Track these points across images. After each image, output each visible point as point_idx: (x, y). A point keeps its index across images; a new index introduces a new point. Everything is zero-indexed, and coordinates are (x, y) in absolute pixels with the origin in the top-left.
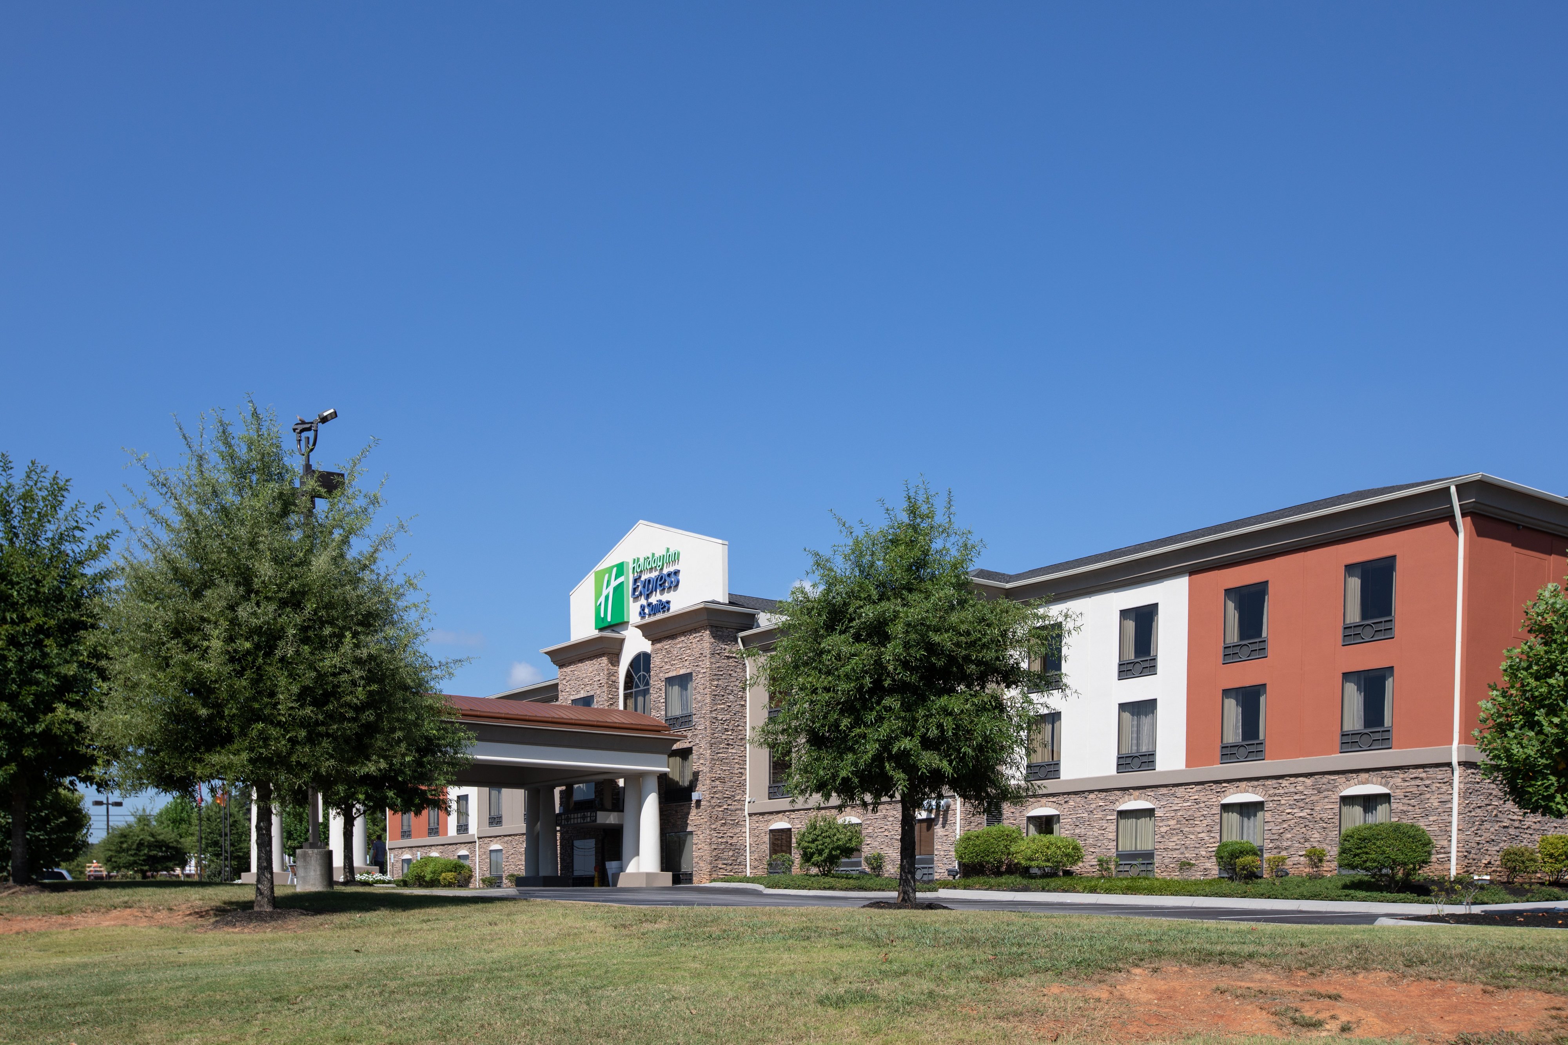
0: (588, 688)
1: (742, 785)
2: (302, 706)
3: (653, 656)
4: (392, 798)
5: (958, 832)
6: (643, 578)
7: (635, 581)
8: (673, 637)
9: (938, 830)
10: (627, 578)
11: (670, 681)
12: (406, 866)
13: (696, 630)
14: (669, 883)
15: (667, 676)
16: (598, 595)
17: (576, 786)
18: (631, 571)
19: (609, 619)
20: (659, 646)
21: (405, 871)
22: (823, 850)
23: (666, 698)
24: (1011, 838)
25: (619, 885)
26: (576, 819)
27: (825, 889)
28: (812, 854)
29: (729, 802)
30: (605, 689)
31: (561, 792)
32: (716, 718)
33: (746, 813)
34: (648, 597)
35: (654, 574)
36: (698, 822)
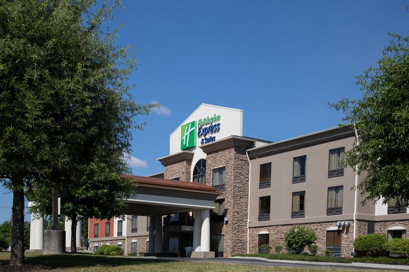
0: (177, 174)
1: (246, 215)
2: (45, 118)
3: (207, 160)
4: (97, 211)
5: (354, 236)
6: (203, 128)
7: (199, 129)
8: (217, 151)
9: (344, 235)
10: (196, 128)
11: (215, 170)
12: (96, 249)
13: (228, 148)
14: (213, 256)
15: (213, 168)
16: (182, 136)
17: (171, 215)
18: (197, 125)
19: (187, 145)
20: (210, 156)
21: (95, 250)
22: (298, 242)
23: (213, 178)
24: (382, 240)
25: (192, 257)
26: (172, 229)
27: (300, 260)
28: (293, 244)
29: (241, 222)
30: (185, 175)
31: (164, 218)
32: (236, 186)
33: (248, 227)
34: (205, 135)
35: (208, 126)
36: (226, 230)
